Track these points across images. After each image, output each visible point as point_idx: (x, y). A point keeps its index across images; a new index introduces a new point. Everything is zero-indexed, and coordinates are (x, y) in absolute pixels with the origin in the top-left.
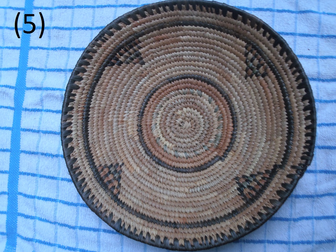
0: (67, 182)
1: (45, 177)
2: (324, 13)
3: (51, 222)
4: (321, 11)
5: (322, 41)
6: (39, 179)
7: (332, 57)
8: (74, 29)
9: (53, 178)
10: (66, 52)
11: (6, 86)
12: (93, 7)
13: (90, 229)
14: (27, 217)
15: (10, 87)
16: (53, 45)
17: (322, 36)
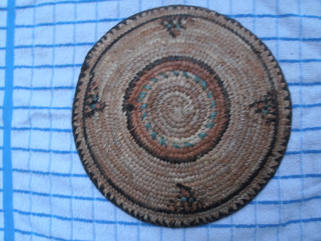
0: (59, 198)
1: (37, 194)
2: (305, 16)
3: (47, 237)
4: (302, 14)
5: (304, 45)
6: (32, 196)
7: (315, 60)
8: (57, 46)
9: (45, 195)
10: (50, 70)
12: (74, 23)
14: (24, 233)
16: (37, 63)
17: (304, 40)
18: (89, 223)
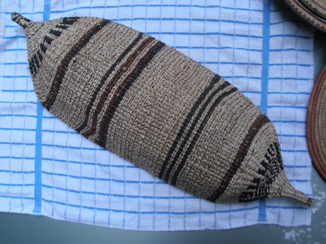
1: (58, 160)
2: (237, 48)
3: (63, 190)
4: (235, 47)
5: (235, 67)
6: (55, 162)
7: (242, 77)
9: (64, 161)
11: (31, 102)
13: (89, 193)
14: (48, 187)
15: (34, 103)
17: (236, 64)
18: (92, 180)
